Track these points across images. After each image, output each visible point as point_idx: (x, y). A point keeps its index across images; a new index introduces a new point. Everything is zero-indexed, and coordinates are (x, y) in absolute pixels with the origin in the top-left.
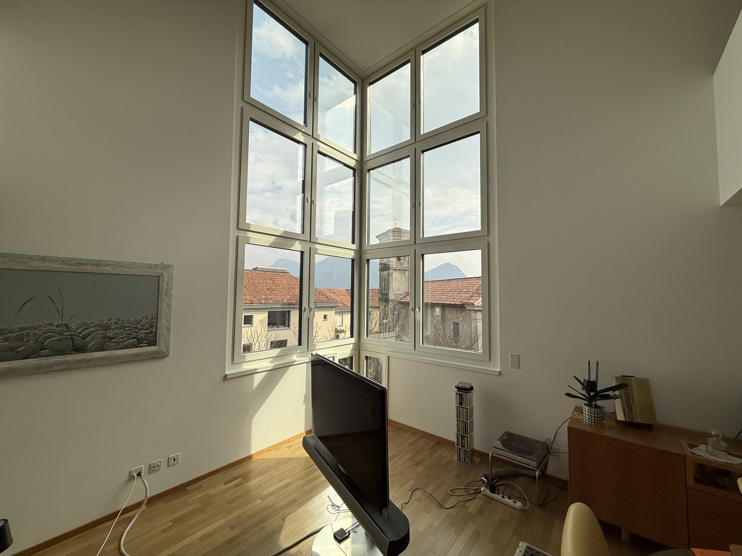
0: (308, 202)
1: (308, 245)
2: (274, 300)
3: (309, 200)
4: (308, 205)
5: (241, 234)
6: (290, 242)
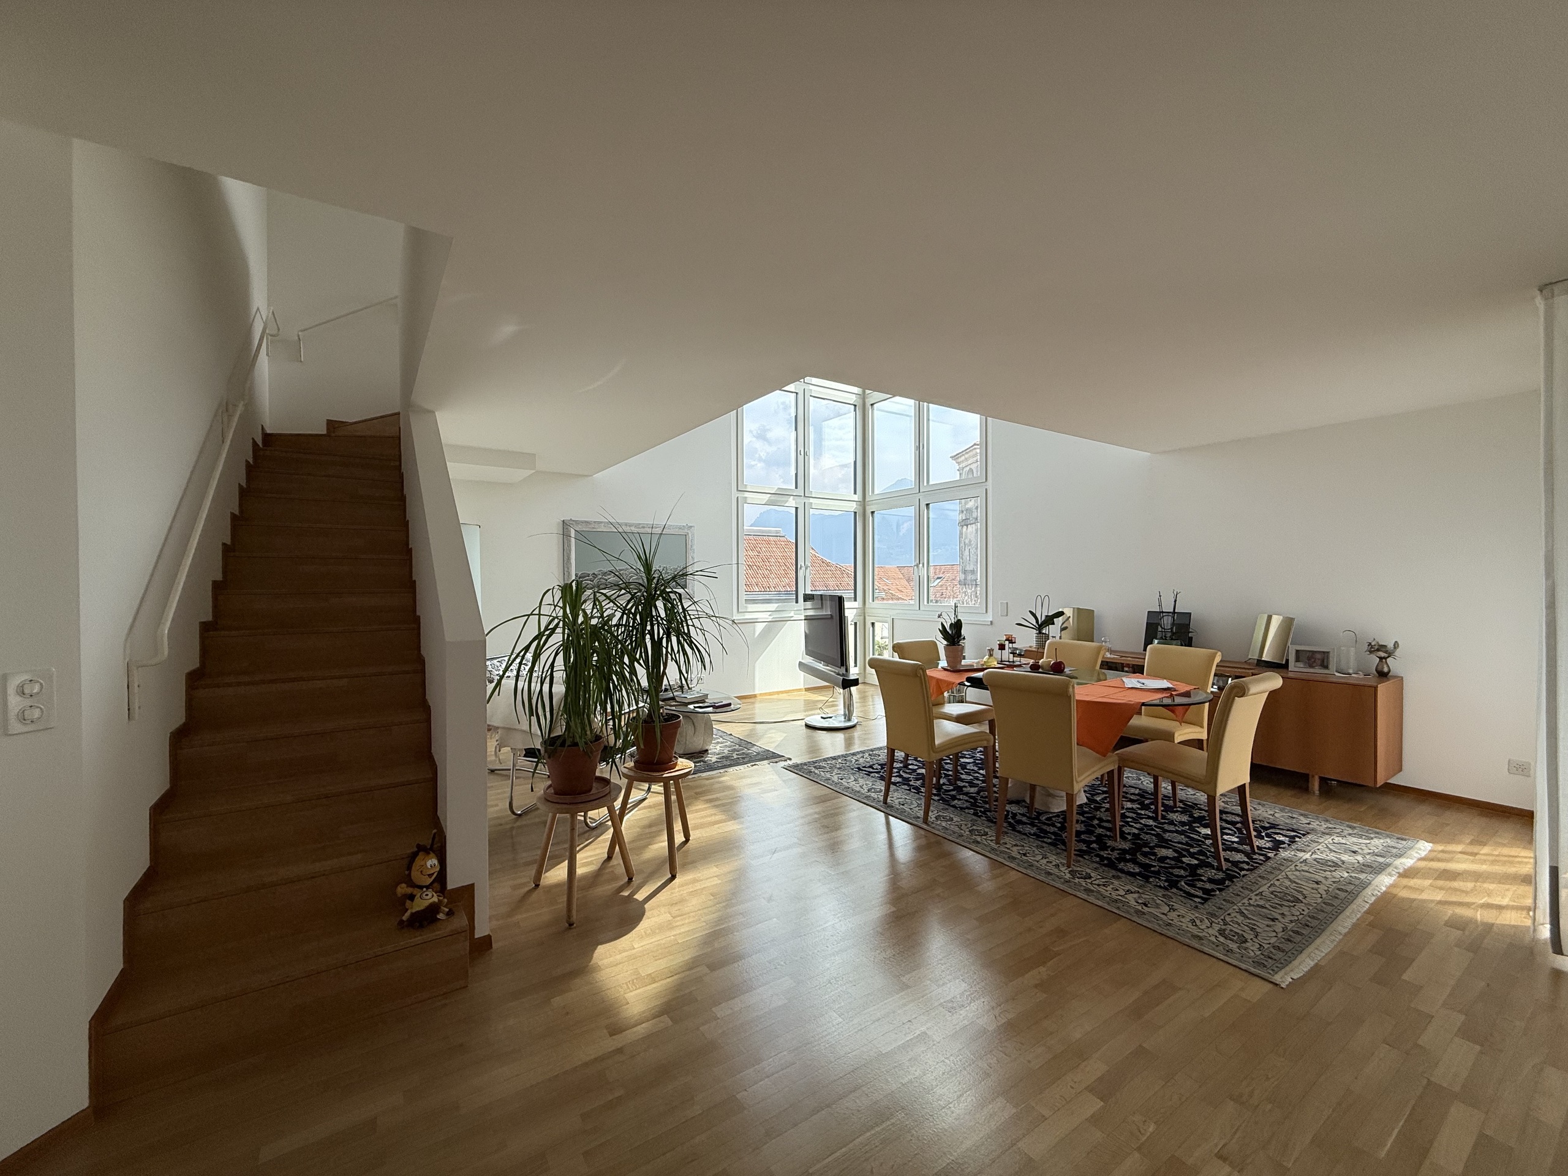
0: (801, 454)
1: (802, 500)
2: (760, 585)
3: (802, 453)
4: (801, 458)
5: (740, 495)
6: (784, 498)
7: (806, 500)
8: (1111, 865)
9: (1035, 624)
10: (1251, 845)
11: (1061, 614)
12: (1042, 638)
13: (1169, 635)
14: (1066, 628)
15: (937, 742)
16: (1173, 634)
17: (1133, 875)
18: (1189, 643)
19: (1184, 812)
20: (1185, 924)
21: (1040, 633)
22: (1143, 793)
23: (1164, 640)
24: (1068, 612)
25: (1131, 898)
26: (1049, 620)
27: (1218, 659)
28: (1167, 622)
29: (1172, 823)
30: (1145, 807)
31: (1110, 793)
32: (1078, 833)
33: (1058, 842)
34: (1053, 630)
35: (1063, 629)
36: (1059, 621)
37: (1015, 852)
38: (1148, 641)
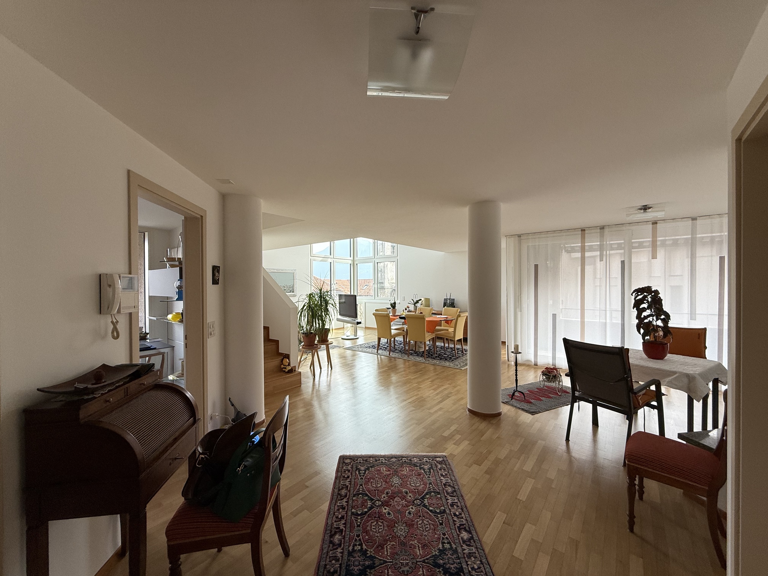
1: (333, 259)
5: (312, 258)
6: (327, 259)
7: (335, 260)
8: (434, 358)
9: (413, 302)
10: (463, 353)
11: (421, 300)
12: (416, 308)
13: (449, 305)
14: (422, 304)
15: (392, 334)
16: (450, 305)
17: (438, 359)
18: (454, 307)
19: (451, 349)
20: (448, 364)
21: (415, 306)
22: (442, 347)
23: (448, 307)
24: (423, 299)
25: (437, 362)
26: (417, 302)
27: (459, 311)
28: (448, 301)
29: (448, 351)
30: (442, 349)
31: (434, 347)
32: (426, 354)
33: (422, 356)
34: (418, 305)
35: (421, 304)
36: (420, 302)
37: (412, 358)
38: (444, 307)
